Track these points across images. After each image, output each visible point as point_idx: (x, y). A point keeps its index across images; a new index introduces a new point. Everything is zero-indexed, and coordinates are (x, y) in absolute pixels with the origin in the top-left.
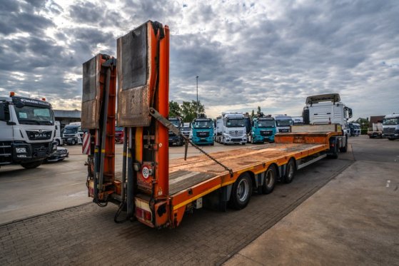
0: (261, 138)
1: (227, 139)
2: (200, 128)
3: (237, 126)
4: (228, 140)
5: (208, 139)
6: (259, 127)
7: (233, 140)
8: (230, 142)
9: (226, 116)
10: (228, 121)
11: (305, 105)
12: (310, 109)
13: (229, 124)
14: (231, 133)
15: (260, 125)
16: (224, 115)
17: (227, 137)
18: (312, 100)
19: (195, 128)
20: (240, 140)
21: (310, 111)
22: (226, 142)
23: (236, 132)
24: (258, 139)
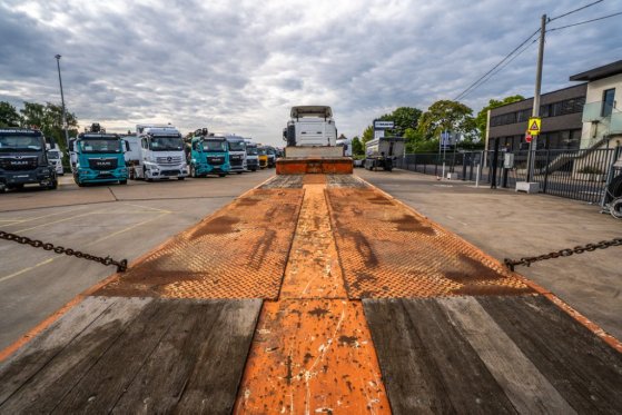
0: (209, 168)
1: (152, 171)
2: (95, 152)
3: (168, 149)
4: (156, 174)
5: (116, 173)
6: (205, 151)
7: (163, 172)
8: (159, 176)
9: (146, 130)
10: (153, 140)
11: (290, 119)
12: (297, 125)
13: (155, 145)
14: (159, 160)
15: (206, 148)
16: (141, 130)
17: (153, 167)
18: (298, 112)
19: (85, 152)
20: (177, 172)
21: (296, 127)
22: (151, 176)
23: (170, 159)
24: (204, 170)
